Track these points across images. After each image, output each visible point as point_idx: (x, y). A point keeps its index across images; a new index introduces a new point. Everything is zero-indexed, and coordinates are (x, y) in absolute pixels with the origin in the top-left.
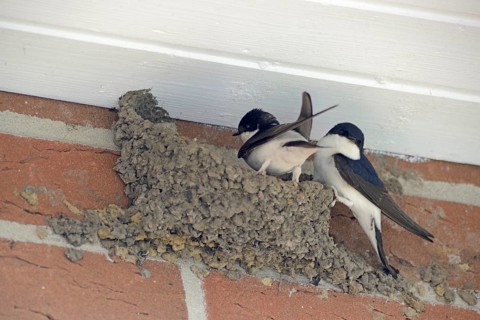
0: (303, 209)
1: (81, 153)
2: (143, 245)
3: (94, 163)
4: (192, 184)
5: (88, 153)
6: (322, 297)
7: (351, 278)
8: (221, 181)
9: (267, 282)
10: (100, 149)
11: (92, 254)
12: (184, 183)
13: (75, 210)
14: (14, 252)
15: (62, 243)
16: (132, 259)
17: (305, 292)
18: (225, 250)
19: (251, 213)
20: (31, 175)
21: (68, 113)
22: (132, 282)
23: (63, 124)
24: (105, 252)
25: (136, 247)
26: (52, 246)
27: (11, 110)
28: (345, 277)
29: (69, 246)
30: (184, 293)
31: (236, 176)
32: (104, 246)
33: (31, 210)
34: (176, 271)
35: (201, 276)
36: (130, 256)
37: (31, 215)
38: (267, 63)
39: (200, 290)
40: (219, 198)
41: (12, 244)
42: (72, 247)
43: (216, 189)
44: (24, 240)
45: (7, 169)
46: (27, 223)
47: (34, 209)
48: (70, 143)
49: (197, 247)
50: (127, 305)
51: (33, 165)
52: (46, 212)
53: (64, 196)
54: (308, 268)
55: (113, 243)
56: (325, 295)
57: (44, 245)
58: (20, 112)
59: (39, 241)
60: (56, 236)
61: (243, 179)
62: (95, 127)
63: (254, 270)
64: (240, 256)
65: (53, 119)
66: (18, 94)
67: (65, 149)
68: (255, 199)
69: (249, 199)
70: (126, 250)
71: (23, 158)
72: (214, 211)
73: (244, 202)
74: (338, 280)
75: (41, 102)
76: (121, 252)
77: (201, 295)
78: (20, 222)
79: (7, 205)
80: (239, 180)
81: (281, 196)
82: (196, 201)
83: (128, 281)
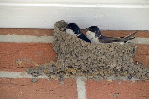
0: (112, 53)
1: (41, 45)
2: (61, 73)
3: (46, 48)
4: (72, 50)
5: (44, 45)
6: (132, 83)
7: (142, 75)
8: (80, 47)
9: (110, 80)
10: (48, 43)
11: (42, 79)
12: (69, 50)
13: (37, 65)
14: (11, 82)
15: (31, 76)
16: (57, 79)
17: (126, 82)
18: (90, 71)
19: (93, 57)
20: (21, 55)
21: (37, 32)
22: (57, 87)
23: (35, 36)
24: (48, 78)
25: (58, 74)
26: (27, 78)
27: (15, 34)
28: (140, 75)
29: (33, 77)
30: (77, 88)
31: (84, 45)
32: (47, 76)
33: (19, 67)
34: (75, 81)
35: (84, 81)
36: (56, 78)
37: (20, 68)
38: (99, 5)
39: (84, 86)
40: (81, 53)
41: (11, 79)
42: (34, 77)
43: (80, 50)
44: (16, 77)
45: (11, 54)
46: (18, 71)
47: (21, 66)
48: (37, 42)
49: (81, 71)
50: (54, 95)
51: (22, 52)
52: (25, 67)
53: (33, 61)
54: (125, 74)
55: (50, 74)
56: (133, 82)
57: (24, 78)
58: (18, 34)
59: (22, 77)
60: (28, 75)
61: (87, 45)
62: (47, 36)
63: (105, 77)
64: (98, 73)
65: (31, 35)
66: (18, 28)
67: (35, 44)
68: (93, 52)
69: (91, 52)
70: (55, 76)
71: (18, 49)
72: (80, 58)
73: (90, 53)
74: (138, 76)
75: (27, 30)
76: (53, 77)
77: (84, 88)
78: (15, 72)
79: (10, 66)
80: (86, 46)
81: (102, 49)
82: (74, 55)
83: (55, 86)
